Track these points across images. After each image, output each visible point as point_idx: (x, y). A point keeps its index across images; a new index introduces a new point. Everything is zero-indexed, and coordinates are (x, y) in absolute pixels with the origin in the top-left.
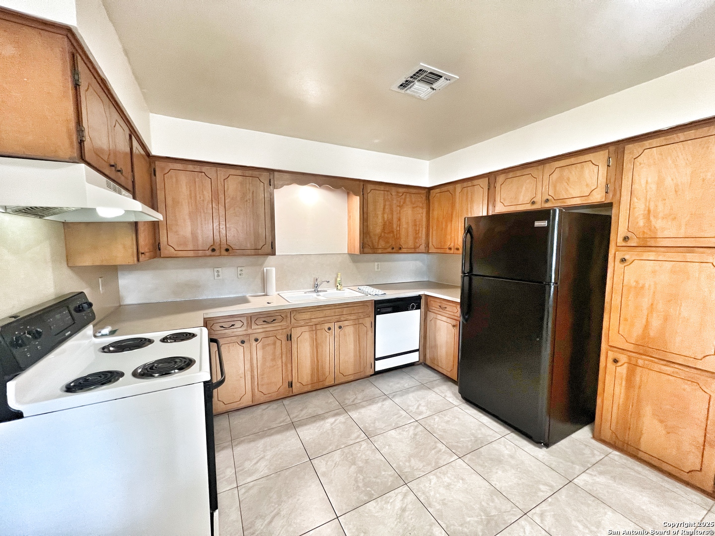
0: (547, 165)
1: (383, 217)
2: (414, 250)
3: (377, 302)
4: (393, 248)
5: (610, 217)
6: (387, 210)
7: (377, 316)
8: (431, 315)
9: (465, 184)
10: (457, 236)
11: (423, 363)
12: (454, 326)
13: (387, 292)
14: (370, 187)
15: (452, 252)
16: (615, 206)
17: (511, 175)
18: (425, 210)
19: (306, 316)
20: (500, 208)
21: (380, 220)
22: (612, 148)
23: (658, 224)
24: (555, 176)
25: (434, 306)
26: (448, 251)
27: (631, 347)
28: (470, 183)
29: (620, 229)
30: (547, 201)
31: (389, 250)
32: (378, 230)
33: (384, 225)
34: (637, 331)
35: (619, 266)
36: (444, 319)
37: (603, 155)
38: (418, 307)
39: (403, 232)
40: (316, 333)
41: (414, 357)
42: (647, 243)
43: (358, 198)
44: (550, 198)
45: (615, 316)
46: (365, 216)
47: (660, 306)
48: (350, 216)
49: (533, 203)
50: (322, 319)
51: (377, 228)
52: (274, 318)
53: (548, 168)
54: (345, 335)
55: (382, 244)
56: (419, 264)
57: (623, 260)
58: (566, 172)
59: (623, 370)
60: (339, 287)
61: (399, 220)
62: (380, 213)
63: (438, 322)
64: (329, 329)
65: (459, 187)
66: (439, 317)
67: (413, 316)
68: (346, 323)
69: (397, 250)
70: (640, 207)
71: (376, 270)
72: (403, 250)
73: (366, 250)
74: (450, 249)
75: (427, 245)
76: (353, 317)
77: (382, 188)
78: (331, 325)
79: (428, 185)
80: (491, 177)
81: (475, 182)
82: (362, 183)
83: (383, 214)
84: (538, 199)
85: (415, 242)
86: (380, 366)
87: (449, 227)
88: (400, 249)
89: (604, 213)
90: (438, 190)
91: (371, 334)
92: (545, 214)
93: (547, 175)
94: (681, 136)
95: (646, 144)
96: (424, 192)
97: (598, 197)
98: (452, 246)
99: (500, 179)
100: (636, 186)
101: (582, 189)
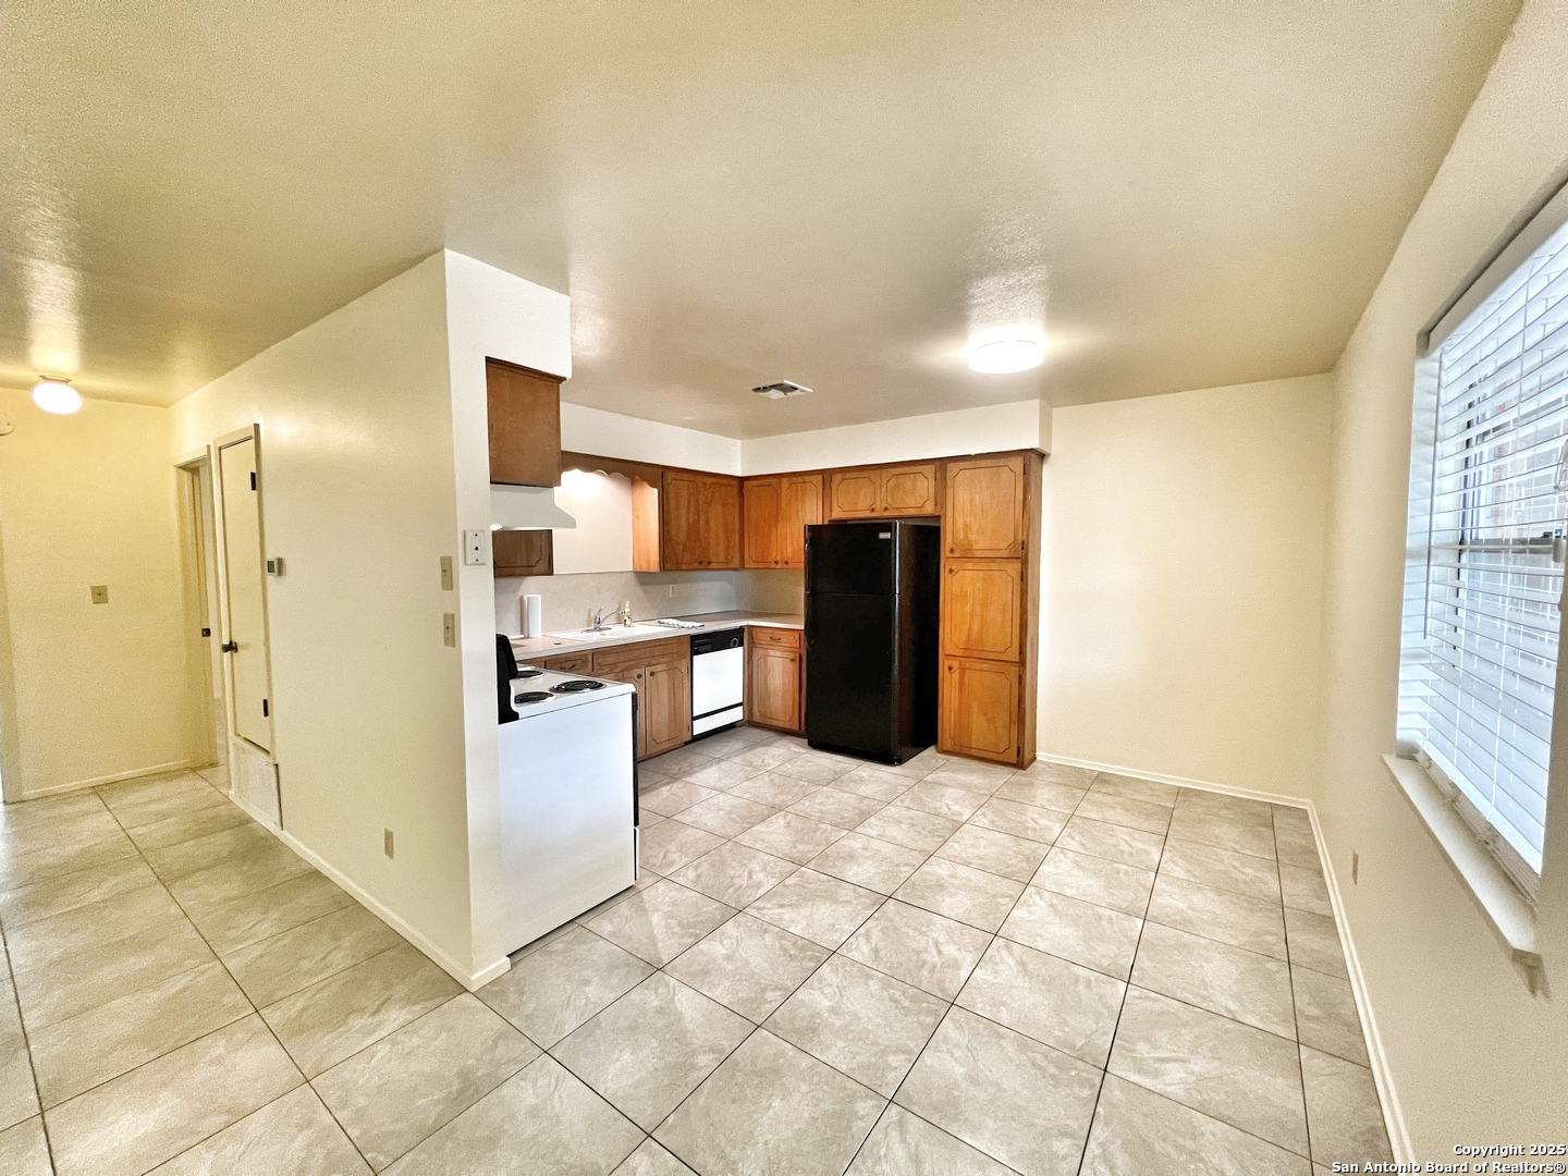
0: (884, 471)
1: (688, 519)
2: (726, 566)
3: (693, 638)
4: (700, 563)
5: (939, 528)
6: (692, 509)
7: (695, 657)
8: (758, 653)
9: (794, 479)
10: (792, 544)
11: (749, 722)
12: (792, 660)
13: (706, 624)
14: (670, 475)
15: (779, 566)
16: (942, 519)
17: (848, 475)
18: (737, 509)
19: (610, 659)
20: (838, 514)
21: (684, 523)
22: (938, 463)
23: (973, 537)
24: (891, 483)
25: (763, 638)
26: (773, 566)
27: (960, 653)
28: (800, 479)
29: (947, 541)
30: (886, 509)
31: (696, 565)
32: (682, 537)
33: (689, 527)
34: (963, 638)
35: (948, 576)
36: (778, 654)
37: (929, 469)
38: (741, 644)
39: (712, 542)
41: (737, 715)
42: (967, 556)
43: (656, 490)
44: (888, 506)
45: (948, 624)
46: (666, 516)
47: (978, 612)
48: (638, 516)
49: (873, 510)
50: (630, 663)
51: (680, 534)
52: (573, 663)
53: (886, 474)
54: (657, 684)
55: (687, 557)
56: (725, 586)
57: (951, 571)
58: (902, 479)
59: (956, 675)
60: (628, 622)
61: (707, 522)
62: (683, 512)
63: (770, 659)
64: (639, 676)
65: (785, 481)
66: (772, 653)
67: (734, 657)
68: (659, 668)
69: (704, 564)
70: (960, 524)
71: (671, 596)
72: (714, 565)
73: (668, 566)
74: (776, 562)
75: (742, 559)
76: (665, 660)
77: (686, 476)
78: (641, 671)
79: (739, 473)
80: (826, 475)
81: (807, 478)
82: (660, 470)
83: (688, 513)
84: (877, 506)
85: (727, 554)
86: (700, 727)
87: (774, 533)
88: (709, 563)
89: (935, 524)
90: (755, 483)
91: (687, 683)
92: (888, 527)
93: (884, 481)
94: (983, 463)
95: (962, 464)
96: (735, 483)
97: (929, 509)
98: (779, 558)
99: (837, 478)
100: (956, 502)
101: (916, 500)
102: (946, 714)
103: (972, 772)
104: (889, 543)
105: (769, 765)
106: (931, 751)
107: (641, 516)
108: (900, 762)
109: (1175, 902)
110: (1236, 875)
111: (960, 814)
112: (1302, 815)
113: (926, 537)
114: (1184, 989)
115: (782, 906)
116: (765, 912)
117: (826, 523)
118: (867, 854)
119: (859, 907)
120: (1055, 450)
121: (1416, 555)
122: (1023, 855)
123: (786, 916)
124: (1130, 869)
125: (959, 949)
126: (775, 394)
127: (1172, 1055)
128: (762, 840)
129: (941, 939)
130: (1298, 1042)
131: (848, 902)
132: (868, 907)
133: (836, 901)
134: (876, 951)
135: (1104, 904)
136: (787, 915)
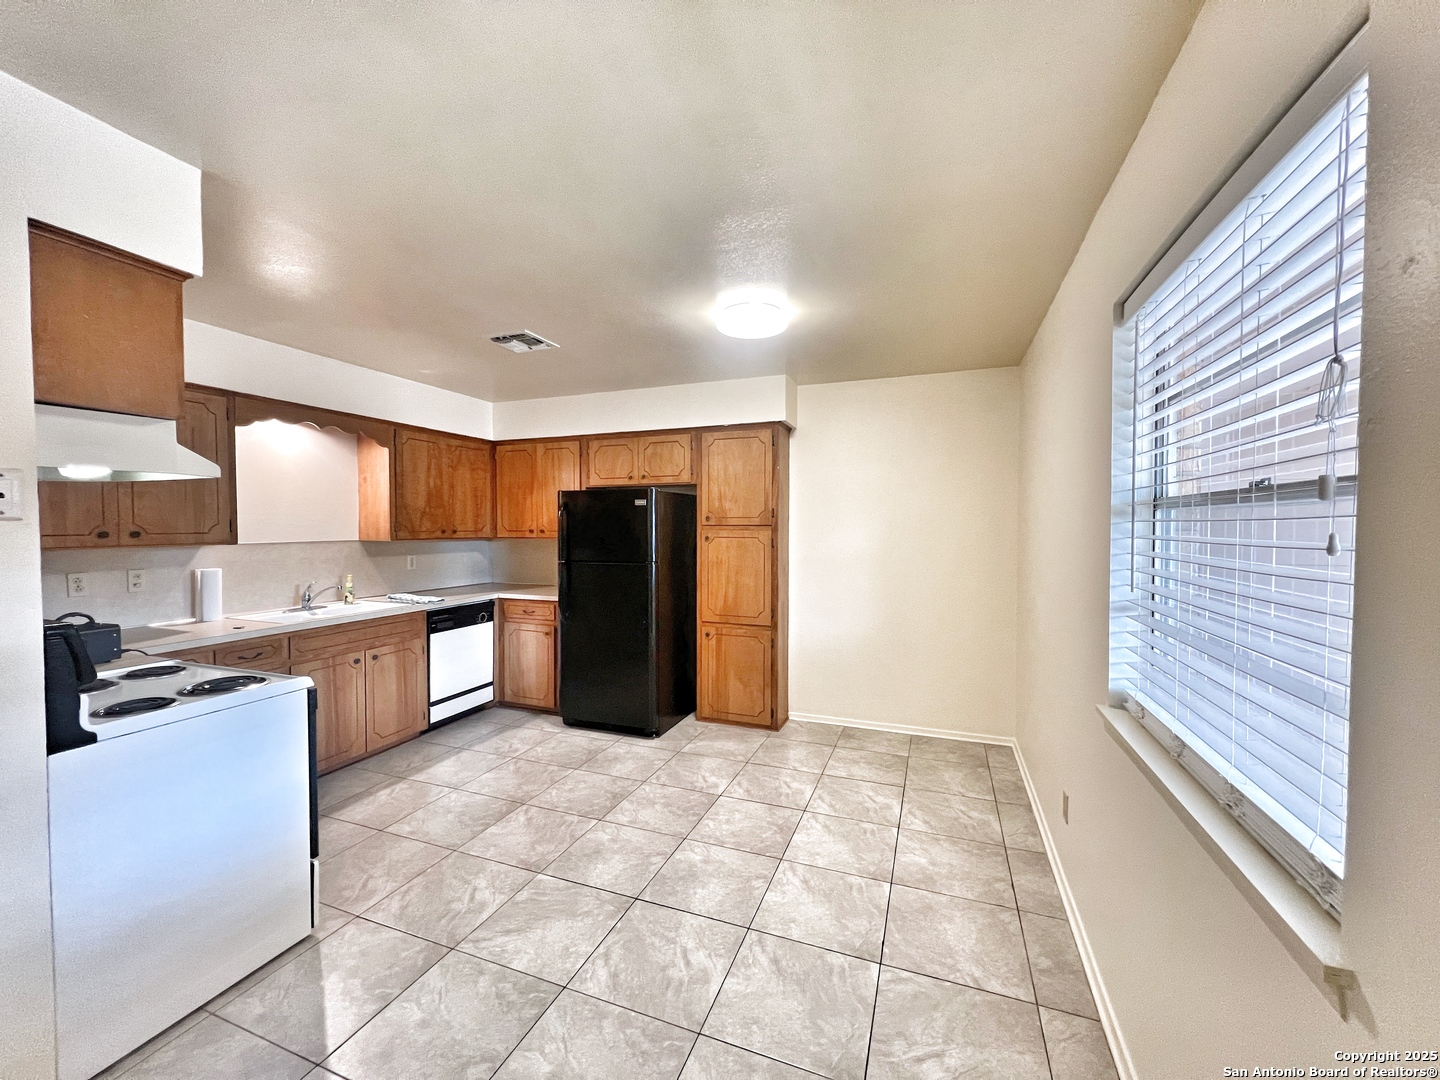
0: (642, 438)
1: (428, 483)
2: (476, 536)
3: (430, 614)
4: (443, 532)
5: (694, 498)
6: (433, 472)
7: (432, 636)
8: (510, 627)
9: (550, 445)
10: (547, 513)
11: (501, 703)
12: (547, 634)
13: (446, 598)
14: (405, 435)
15: (534, 535)
16: (698, 487)
17: (605, 442)
18: (489, 476)
19: (318, 643)
20: (595, 481)
21: (422, 489)
22: (693, 433)
23: (727, 505)
24: (649, 451)
25: (516, 611)
26: (528, 535)
27: (717, 619)
28: (556, 445)
29: (703, 510)
30: (644, 477)
31: (439, 534)
32: (421, 502)
33: (429, 494)
34: (721, 603)
35: (705, 544)
36: (532, 627)
37: (685, 439)
38: (491, 619)
39: (458, 507)
40: (334, 670)
41: (487, 695)
42: (721, 524)
43: (385, 451)
44: (646, 474)
45: (705, 590)
46: (399, 479)
47: (733, 578)
48: (365, 479)
49: (631, 478)
50: (344, 647)
51: (418, 498)
52: (259, 651)
53: (643, 441)
54: (382, 669)
55: (427, 525)
56: (477, 556)
57: (707, 538)
58: (659, 448)
59: (713, 642)
60: (350, 599)
61: (452, 487)
62: (422, 476)
63: (523, 634)
64: (357, 661)
65: (540, 448)
66: (524, 627)
67: (483, 632)
68: (385, 650)
69: (448, 533)
70: (715, 489)
71: (409, 567)
72: (460, 534)
73: (401, 534)
74: (531, 531)
75: (494, 528)
76: (396, 640)
77: (424, 437)
78: (360, 655)
79: (491, 437)
80: (583, 441)
81: (564, 444)
82: (393, 428)
83: (428, 477)
84: (635, 474)
85: (476, 523)
86: (437, 714)
87: (528, 502)
88: (455, 532)
89: (691, 493)
90: (509, 447)
91: (422, 664)
92: (642, 492)
93: (642, 449)
94: (736, 433)
95: (717, 435)
96: (487, 447)
97: (685, 478)
98: (534, 527)
99: (594, 445)
100: (711, 470)
101: (673, 468)
102: (705, 680)
103: (729, 737)
104: (645, 510)
105: (516, 750)
106: (690, 719)
107: (369, 479)
108: (658, 734)
109: (917, 858)
110: (965, 820)
111: (716, 786)
112: (1007, 751)
113: (683, 505)
114: (932, 961)
115: (508, 932)
116: (483, 944)
117: (584, 489)
118: (616, 846)
119: (601, 918)
120: (800, 424)
121: (1121, 513)
122: (777, 825)
123: (510, 947)
124: (875, 827)
125: (710, 955)
126: (517, 347)
127: (928, 1050)
128: (495, 846)
129: (691, 945)
130: (1037, 1004)
131: (587, 914)
132: (611, 916)
133: (573, 915)
134: (614, 976)
135: (854, 872)
136: (512, 943)
